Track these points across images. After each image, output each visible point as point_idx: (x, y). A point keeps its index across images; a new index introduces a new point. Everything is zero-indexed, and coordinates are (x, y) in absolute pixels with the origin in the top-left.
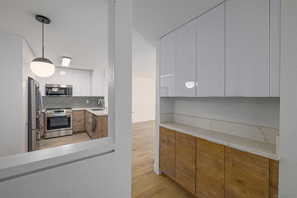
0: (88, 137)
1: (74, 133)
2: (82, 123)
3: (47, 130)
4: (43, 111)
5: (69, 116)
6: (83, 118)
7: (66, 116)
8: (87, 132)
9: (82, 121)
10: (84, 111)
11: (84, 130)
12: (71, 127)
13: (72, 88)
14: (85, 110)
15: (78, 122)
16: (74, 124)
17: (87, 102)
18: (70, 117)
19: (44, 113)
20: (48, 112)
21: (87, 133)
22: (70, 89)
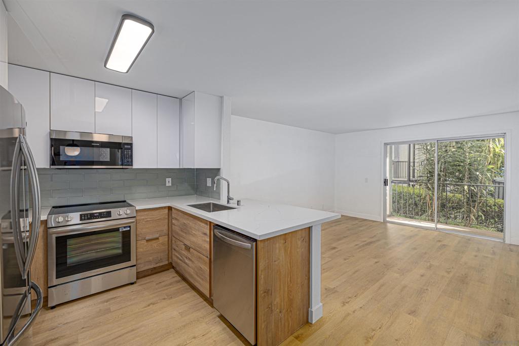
0: (178, 282)
1: (140, 275)
2: (163, 244)
3: (57, 278)
4: (44, 217)
5: (125, 227)
6: (166, 231)
7: (117, 230)
8: (173, 268)
9: (160, 238)
10: (166, 211)
11: (167, 263)
12: (133, 261)
13: (131, 144)
14: (170, 208)
15: (150, 243)
16: (140, 250)
17: (169, 182)
18: (129, 229)
19: (45, 222)
20: (61, 219)
21: (177, 272)
22: (126, 146)
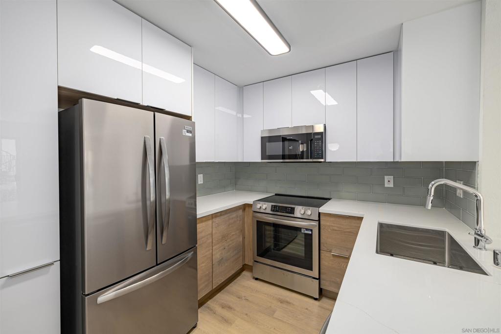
3: (257, 255)
5: (306, 229)
12: (315, 273)
13: (321, 134)
15: (337, 260)
17: (389, 182)
18: (310, 233)
19: (251, 206)
20: (259, 206)
22: (316, 137)
